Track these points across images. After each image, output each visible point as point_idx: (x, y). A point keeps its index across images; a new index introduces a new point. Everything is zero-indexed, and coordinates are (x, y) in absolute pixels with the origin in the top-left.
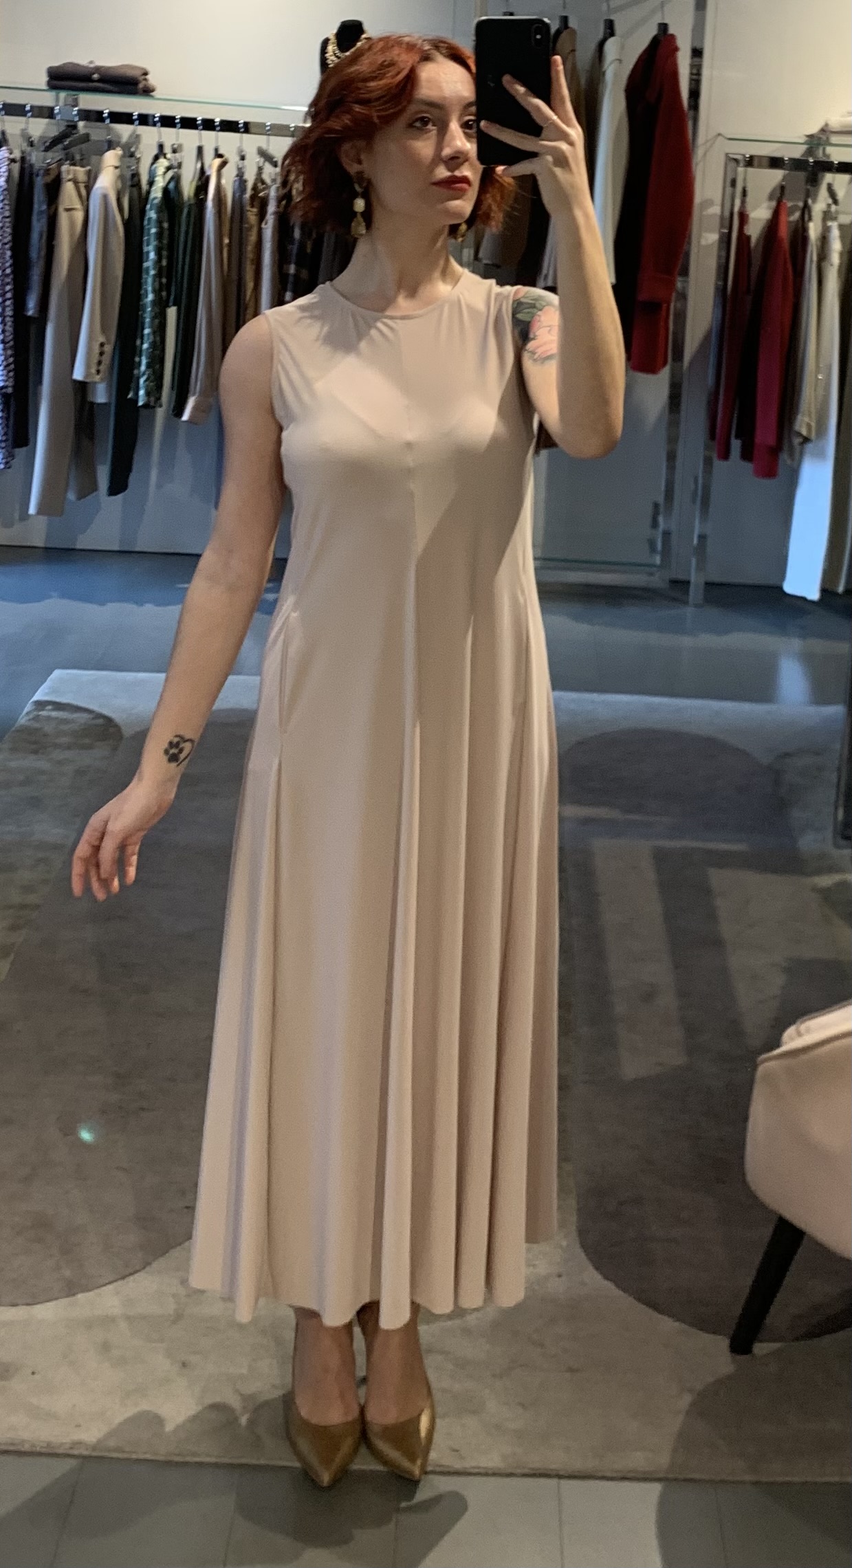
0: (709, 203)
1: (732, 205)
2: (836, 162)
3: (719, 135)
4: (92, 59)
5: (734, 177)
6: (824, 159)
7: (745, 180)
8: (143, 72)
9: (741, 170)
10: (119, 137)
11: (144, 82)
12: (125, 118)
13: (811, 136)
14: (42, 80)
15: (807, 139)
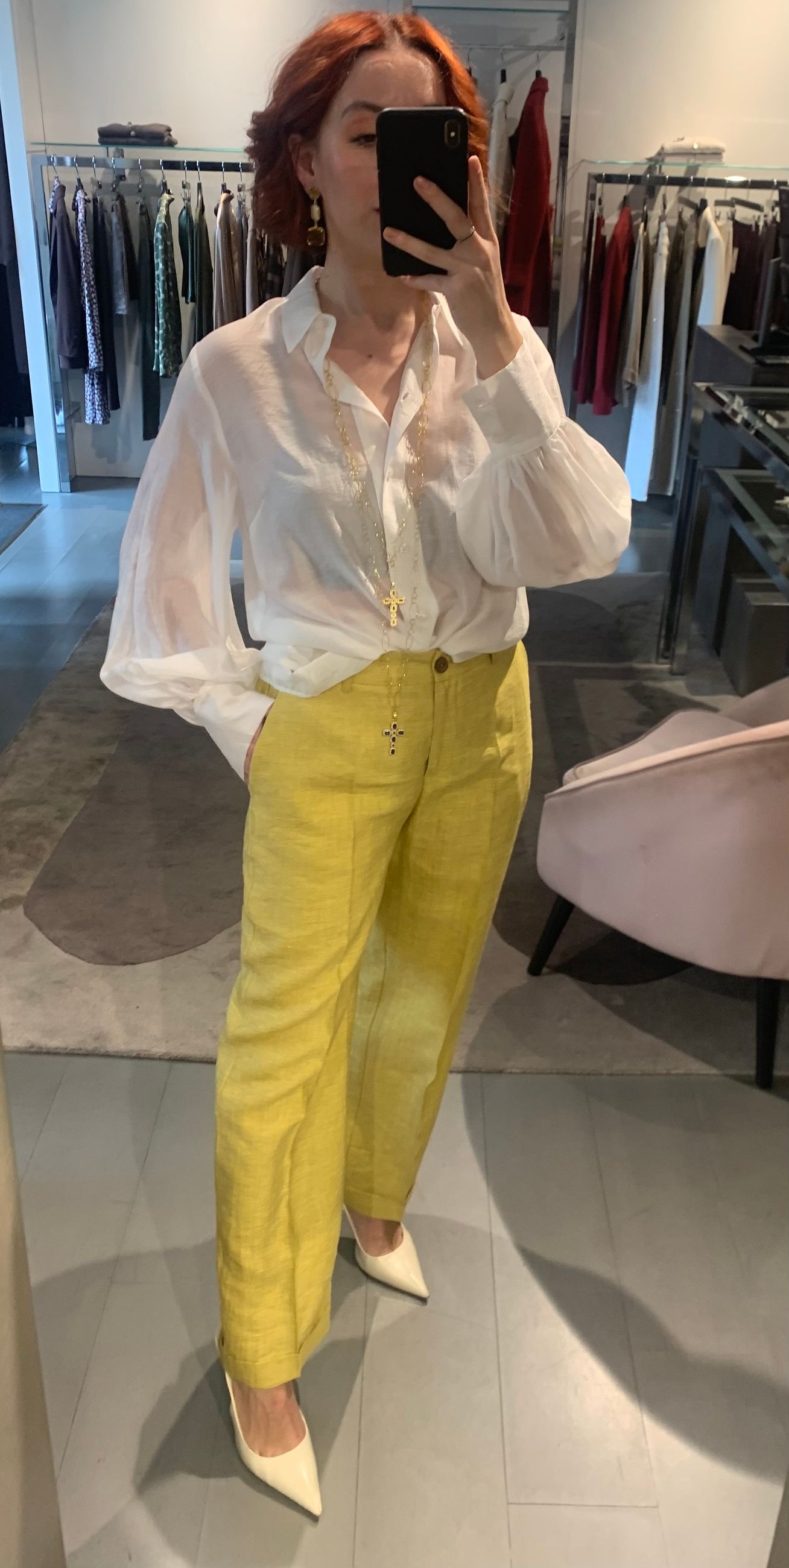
0: (577, 213)
1: (593, 215)
2: (667, 177)
3: (583, 161)
4: (129, 121)
5: (593, 193)
6: (660, 175)
7: (602, 193)
8: (166, 128)
9: (599, 185)
10: (155, 181)
11: (169, 136)
12: (156, 165)
13: (650, 160)
14: (95, 138)
15: (645, 161)
